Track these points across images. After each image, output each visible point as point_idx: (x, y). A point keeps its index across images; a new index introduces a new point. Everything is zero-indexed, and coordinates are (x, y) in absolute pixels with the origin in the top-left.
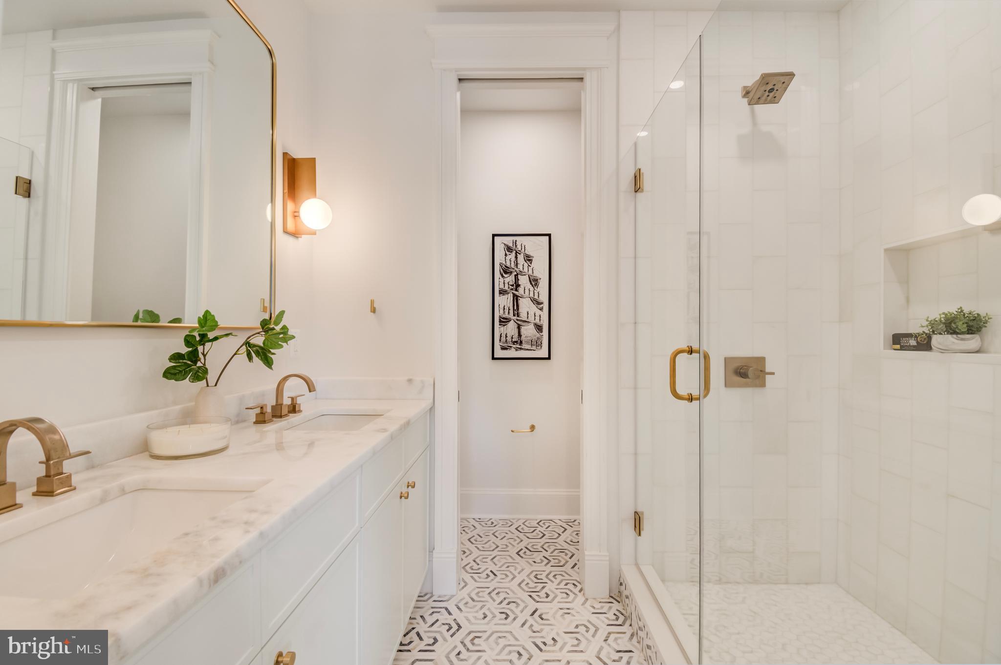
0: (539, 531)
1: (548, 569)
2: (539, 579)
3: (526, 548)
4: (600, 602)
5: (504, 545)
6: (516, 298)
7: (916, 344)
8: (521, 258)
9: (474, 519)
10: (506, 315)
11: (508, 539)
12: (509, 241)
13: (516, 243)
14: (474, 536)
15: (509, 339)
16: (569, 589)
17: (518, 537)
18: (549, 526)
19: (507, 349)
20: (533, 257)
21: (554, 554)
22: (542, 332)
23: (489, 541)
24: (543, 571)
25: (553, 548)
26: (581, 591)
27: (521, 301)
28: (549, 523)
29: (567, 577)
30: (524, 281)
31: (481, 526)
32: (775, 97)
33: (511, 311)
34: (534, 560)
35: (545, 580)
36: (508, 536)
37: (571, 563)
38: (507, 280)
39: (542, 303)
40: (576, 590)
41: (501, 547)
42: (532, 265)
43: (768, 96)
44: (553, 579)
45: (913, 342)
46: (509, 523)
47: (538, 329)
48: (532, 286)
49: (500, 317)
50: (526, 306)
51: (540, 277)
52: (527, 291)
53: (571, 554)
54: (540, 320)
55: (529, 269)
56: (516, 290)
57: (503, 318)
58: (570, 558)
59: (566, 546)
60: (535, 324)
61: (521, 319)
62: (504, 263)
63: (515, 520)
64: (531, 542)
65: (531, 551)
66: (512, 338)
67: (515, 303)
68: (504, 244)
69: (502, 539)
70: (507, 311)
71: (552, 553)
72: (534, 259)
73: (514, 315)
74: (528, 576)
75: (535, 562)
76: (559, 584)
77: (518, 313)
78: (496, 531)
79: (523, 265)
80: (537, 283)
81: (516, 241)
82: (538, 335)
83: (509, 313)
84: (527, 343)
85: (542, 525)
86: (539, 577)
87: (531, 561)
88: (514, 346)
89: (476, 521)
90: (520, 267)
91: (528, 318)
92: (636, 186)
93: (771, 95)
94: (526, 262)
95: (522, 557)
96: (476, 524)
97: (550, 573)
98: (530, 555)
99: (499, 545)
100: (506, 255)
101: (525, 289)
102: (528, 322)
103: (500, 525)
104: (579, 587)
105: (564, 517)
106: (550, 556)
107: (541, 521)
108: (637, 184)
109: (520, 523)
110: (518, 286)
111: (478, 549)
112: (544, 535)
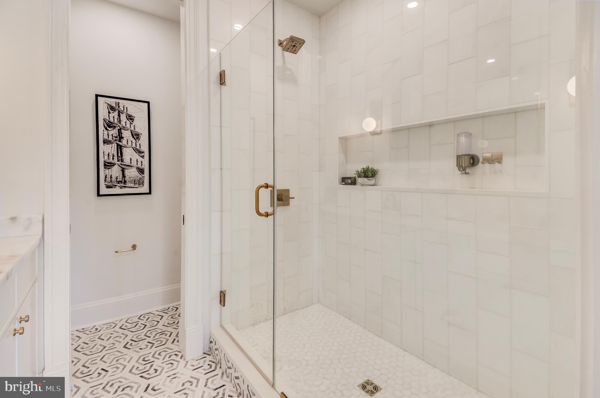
0: (141, 324)
1: (154, 350)
2: (147, 361)
3: (132, 340)
4: (197, 360)
5: (111, 344)
6: (120, 148)
7: (351, 182)
8: (123, 117)
9: (77, 331)
10: (111, 160)
11: (114, 338)
12: (112, 102)
13: (118, 105)
14: (80, 345)
15: (114, 179)
16: (172, 360)
17: (123, 334)
18: (149, 318)
19: (111, 187)
20: (135, 117)
21: (157, 337)
22: (143, 174)
23: (96, 345)
24: (150, 353)
25: (154, 333)
26: (181, 358)
27: (124, 150)
28: (149, 315)
29: (170, 351)
30: (126, 134)
31: (86, 335)
32: (295, 50)
33: (116, 158)
34: (140, 348)
35: (152, 359)
36: (113, 336)
37: (171, 339)
38: (111, 133)
39: (143, 152)
40: (178, 358)
41: (108, 346)
42: (134, 123)
43: (292, 49)
44: (159, 357)
45: (349, 181)
46: (113, 325)
47: (140, 172)
48: (134, 139)
49: (105, 161)
50: (129, 154)
51: (141, 133)
52: (130, 143)
53: (170, 333)
54: (142, 165)
55: (131, 126)
56: (120, 141)
57: (107, 163)
58: (170, 336)
59: (165, 328)
60: (138, 168)
61: (125, 164)
62: (108, 119)
63: (119, 321)
64: (135, 335)
65: (136, 341)
66: (117, 178)
67: (119, 151)
68: (108, 104)
69: (108, 339)
70: (112, 157)
71: (154, 337)
72: (135, 119)
73: (118, 161)
74: (137, 361)
75: (141, 349)
76: (164, 359)
77: (122, 159)
78: (102, 335)
79: (126, 122)
80: (138, 137)
81: (119, 103)
82: (140, 176)
83: (113, 158)
84: (130, 182)
85: (143, 319)
86: (146, 359)
87: (137, 349)
88: (119, 185)
89: (80, 331)
90: (123, 123)
91: (131, 163)
92: (222, 81)
93: (294, 48)
94: (128, 120)
95: (129, 349)
96: (80, 335)
97: (155, 352)
98: (136, 345)
99: (105, 345)
100: (109, 112)
101: (128, 141)
102: (132, 166)
103: (104, 329)
104: (180, 355)
105: (160, 308)
106: (153, 340)
107: (141, 316)
108: (222, 79)
109: (123, 322)
110: (121, 138)
111: (86, 354)
112: (146, 326)
